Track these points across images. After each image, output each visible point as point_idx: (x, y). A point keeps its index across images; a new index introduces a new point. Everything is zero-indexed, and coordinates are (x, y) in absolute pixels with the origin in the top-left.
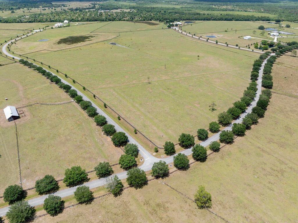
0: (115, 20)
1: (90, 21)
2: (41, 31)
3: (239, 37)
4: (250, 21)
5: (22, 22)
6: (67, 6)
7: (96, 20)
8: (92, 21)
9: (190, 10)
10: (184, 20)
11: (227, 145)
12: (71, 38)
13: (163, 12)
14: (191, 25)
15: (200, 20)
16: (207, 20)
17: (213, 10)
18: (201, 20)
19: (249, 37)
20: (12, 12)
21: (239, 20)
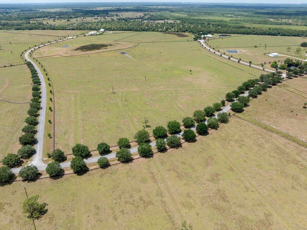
0: (149, 30)
1: (124, 31)
2: (73, 38)
3: (264, 54)
4: (300, 36)
5: (66, 30)
6: (119, 16)
7: (131, 30)
8: (126, 31)
9: (238, 23)
10: (220, 33)
11: (121, 164)
12: (92, 45)
13: (206, 24)
14: (222, 38)
15: (238, 34)
16: (247, 34)
17: (266, 24)
18: (240, 34)
19: (276, 54)
20: (67, 21)
21: (286, 36)
